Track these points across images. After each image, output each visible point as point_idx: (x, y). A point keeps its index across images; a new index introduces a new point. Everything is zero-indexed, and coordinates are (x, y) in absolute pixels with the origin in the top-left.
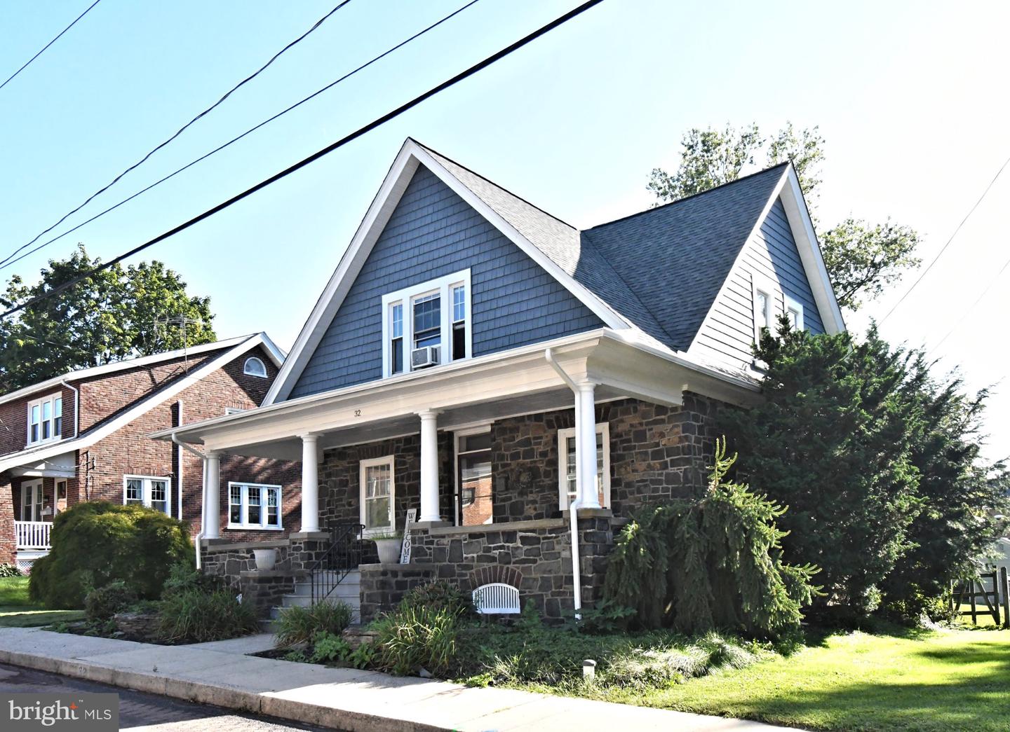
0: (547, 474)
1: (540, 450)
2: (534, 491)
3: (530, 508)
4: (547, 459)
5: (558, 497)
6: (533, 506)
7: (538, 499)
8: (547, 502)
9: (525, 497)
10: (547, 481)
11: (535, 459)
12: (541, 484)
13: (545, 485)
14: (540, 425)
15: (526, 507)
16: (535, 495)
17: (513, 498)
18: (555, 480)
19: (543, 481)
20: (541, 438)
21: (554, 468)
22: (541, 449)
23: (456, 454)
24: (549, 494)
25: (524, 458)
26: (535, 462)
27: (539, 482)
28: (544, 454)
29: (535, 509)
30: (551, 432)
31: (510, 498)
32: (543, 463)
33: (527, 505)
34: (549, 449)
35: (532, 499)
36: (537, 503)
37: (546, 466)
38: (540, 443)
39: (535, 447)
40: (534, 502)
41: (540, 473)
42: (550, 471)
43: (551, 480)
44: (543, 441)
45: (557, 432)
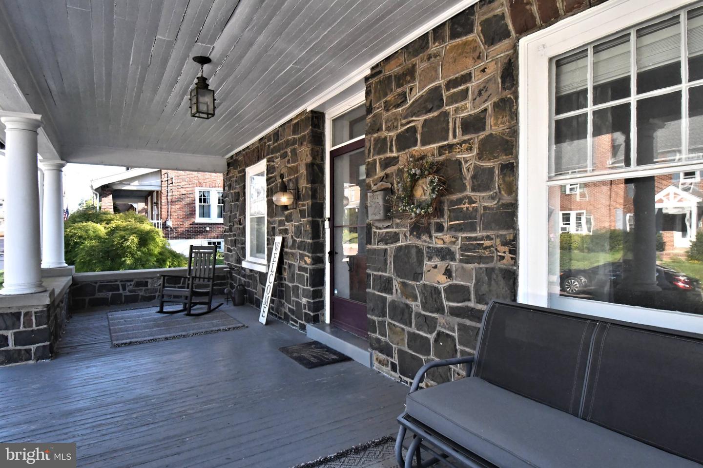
0: (482, 180)
1: (464, 114)
2: (446, 225)
3: (436, 267)
4: (482, 135)
5: (514, 251)
6: (442, 265)
7: (456, 248)
8: (480, 259)
9: (425, 237)
10: (483, 200)
11: (451, 140)
12: (464, 206)
13: (476, 210)
14: (465, 44)
15: (428, 264)
16: (448, 238)
17: (401, 236)
18: (506, 199)
19: (471, 202)
20: (467, 78)
21: (504, 159)
22: (469, 109)
23: (329, 148)
24: (489, 238)
25: (424, 143)
26: (451, 147)
27: (460, 201)
28: (473, 124)
29: (448, 273)
30: (501, 50)
31: (395, 238)
32: (470, 149)
33: (430, 259)
34: (489, 105)
35: (440, 245)
36: (453, 259)
37: (480, 157)
38: (464, 95)
39: (450, 108)
40: (445, 254)
41: (462, 178)
42: (491, 170)
43: (493, 198)
44: (472, 86)
45: (515, 48)
